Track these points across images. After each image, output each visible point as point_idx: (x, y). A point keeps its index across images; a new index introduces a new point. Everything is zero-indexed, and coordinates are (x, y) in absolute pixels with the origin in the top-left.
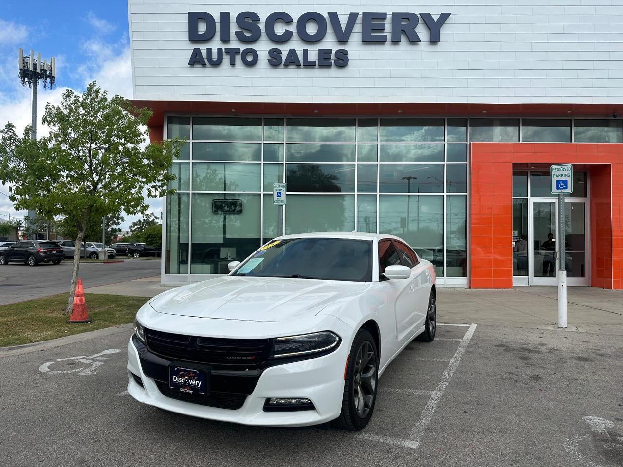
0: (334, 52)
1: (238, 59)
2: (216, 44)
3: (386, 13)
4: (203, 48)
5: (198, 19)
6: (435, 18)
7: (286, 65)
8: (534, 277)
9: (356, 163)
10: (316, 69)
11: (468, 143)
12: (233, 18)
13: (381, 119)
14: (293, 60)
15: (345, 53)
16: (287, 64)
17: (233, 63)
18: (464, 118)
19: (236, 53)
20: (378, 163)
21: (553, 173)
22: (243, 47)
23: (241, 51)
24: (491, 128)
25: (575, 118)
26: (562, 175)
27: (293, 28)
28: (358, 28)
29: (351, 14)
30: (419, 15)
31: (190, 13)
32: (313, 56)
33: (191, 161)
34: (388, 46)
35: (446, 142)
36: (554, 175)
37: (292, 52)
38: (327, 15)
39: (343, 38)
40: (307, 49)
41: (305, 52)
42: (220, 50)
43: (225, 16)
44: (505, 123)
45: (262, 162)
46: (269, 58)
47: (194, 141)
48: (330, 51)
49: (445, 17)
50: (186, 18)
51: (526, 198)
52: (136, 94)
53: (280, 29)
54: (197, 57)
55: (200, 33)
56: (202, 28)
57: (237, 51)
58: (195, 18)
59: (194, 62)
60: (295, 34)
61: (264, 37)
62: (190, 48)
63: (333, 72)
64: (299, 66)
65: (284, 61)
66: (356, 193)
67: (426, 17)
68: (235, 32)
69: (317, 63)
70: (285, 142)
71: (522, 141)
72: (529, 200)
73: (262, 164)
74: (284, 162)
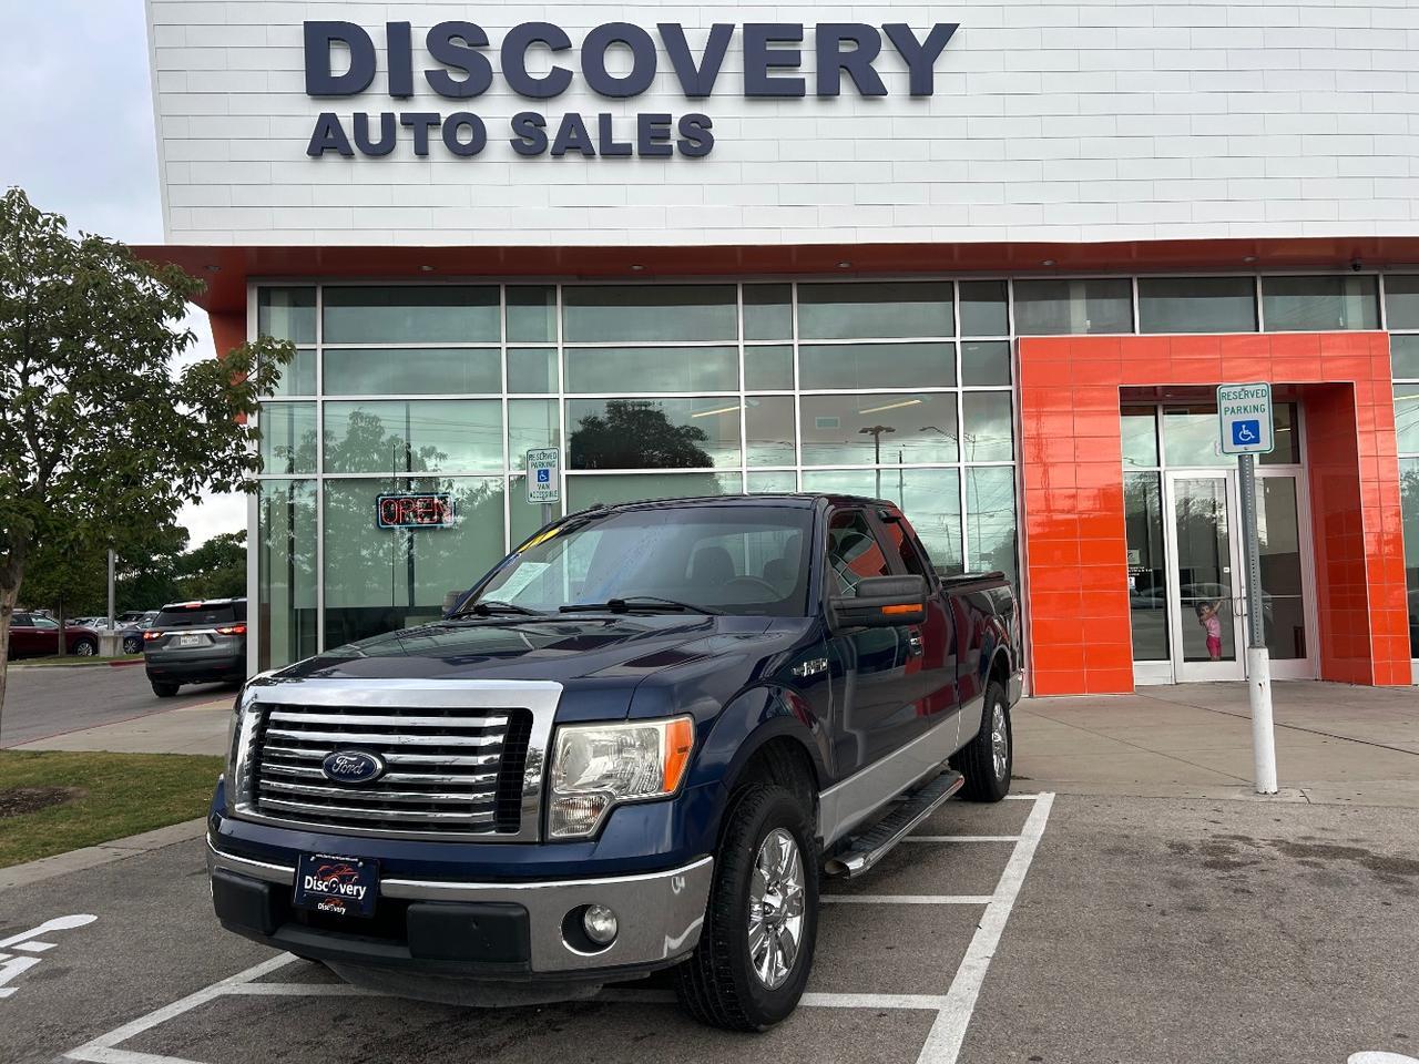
0: (675, 122)
1: (436, 139)
2: (377, 104)
3: (802, 25)
4: (345, 112)
5: (329, 39)
6: (921, 37)
7: (558, 154)
8: (1186, 660)
9: (743, 393)
10: (636, 164)
11: (1012, 338)
12: (419, 39)
13: (798, 284)
14: (573, 140)
15: (705, 123)
16: (558, 151)
17: (422, 151)
18: (1002, 278)
19: (431, 124)
20: (797, 393)
21: (1224, 404)
22: (446, 110)
23: (443, 121)
24: (1065, 302)
25: (1264, 274)
26: (1245, 409)
27: (572, 63)
28: (733, 64)
29: (716, 27)
30: (881, 31)
31: (307, 24)
32: (625, 129)
33: (320, 398)
34: (809, 107)
35: (958, 339)
36: (1226, 410)
37: (572, 122)
38: (657, 30)
39: (698, 85)
40: (610, 115)
41: (605, 121)
43: (399, 34)
44: (1097, 290)
45: (505, 396)
46: (517, 137)
47: (326, 346)
48: (667, 119)
49: (943, 33)
50: (297, 38)
51: (1158, 469)
52: (168, 230)
53: (539, 65)
54: (330, 136)
55: (334, 74)
56: (340, 62)
57: (431, 120)
58: (320, 37)
59: (323, 148)
60: (578, 77)
61: (499, 85)
62: (311, 112)
63: (677, 170)
64: (589, 154)
65: (551, 144)
67: (900, 35)
68: (426, 72)
69: (635, 148)
70: (560, 345)
71: (1141, 332)
72: (1162, 475)
73: (505, 401)
74: (561, 396)
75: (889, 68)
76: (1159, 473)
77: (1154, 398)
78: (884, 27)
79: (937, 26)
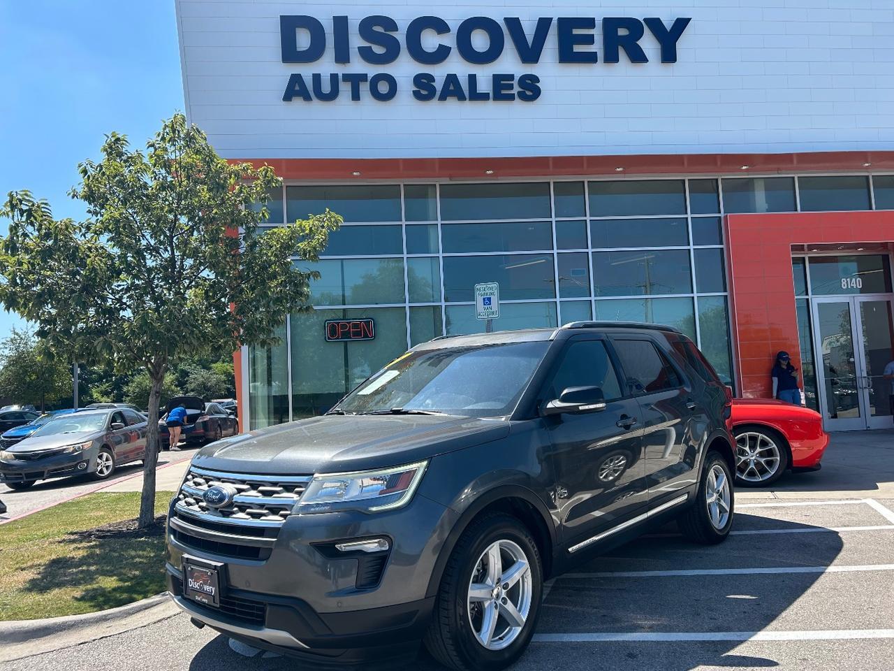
2: (326, 66)
3: (594, 18)
4: (306, 71)
5: (296, 26)
6: (668, 24)
8: (830, 418)
9: (555, 251)
10: (491, 104)
11: (722, 215)
12: (354, 27)
13: (589, 182)
15: (535, 79)
16: (443, 96)
17: (356, 96)
18: (715, 177)
19: (361, 81)
20: (590, 250)
22: (372, 70)
23: (369, 79)
25: (874, 174)
27: (449, 40)
28: (552, 42)
29: (541, 20)
31: (282, 17)
32: (484, 86)
34: (599, 68)
35: (689, 216)
37: (452, 79)
38: (504, 22)
40: (475, 75)
41: (472, 79)
42: (334, 77)
43: (341, 23)
45: (405, 255)
46: (416, 89)
48: (511, 77)
49: (681, 24)
50: (276, 26)
51: (807, 297)
53: (430, 41)
54: (297, 88)
56: (303, 40)
57: (363, 77)
58: (289, 25)
59: (292, 95)
60: (454, 50)
61: (404, 54)
62: (285, 73)
65: (438, 94)
66: (558, 299)
67: (655, 24)
68: (360, 49)
69: (491, 95)
70: (439, 222)
71: (801, 211)
72: (810, 301)
73: (405, 259)
74: (441, 255)
75: (648, 44)
76: (808, 300)
77: (803, 252)
78: (645, 20)
79: (678, 19)
